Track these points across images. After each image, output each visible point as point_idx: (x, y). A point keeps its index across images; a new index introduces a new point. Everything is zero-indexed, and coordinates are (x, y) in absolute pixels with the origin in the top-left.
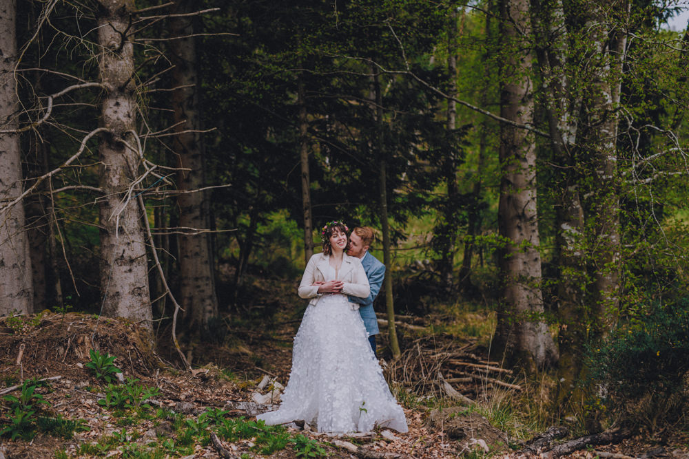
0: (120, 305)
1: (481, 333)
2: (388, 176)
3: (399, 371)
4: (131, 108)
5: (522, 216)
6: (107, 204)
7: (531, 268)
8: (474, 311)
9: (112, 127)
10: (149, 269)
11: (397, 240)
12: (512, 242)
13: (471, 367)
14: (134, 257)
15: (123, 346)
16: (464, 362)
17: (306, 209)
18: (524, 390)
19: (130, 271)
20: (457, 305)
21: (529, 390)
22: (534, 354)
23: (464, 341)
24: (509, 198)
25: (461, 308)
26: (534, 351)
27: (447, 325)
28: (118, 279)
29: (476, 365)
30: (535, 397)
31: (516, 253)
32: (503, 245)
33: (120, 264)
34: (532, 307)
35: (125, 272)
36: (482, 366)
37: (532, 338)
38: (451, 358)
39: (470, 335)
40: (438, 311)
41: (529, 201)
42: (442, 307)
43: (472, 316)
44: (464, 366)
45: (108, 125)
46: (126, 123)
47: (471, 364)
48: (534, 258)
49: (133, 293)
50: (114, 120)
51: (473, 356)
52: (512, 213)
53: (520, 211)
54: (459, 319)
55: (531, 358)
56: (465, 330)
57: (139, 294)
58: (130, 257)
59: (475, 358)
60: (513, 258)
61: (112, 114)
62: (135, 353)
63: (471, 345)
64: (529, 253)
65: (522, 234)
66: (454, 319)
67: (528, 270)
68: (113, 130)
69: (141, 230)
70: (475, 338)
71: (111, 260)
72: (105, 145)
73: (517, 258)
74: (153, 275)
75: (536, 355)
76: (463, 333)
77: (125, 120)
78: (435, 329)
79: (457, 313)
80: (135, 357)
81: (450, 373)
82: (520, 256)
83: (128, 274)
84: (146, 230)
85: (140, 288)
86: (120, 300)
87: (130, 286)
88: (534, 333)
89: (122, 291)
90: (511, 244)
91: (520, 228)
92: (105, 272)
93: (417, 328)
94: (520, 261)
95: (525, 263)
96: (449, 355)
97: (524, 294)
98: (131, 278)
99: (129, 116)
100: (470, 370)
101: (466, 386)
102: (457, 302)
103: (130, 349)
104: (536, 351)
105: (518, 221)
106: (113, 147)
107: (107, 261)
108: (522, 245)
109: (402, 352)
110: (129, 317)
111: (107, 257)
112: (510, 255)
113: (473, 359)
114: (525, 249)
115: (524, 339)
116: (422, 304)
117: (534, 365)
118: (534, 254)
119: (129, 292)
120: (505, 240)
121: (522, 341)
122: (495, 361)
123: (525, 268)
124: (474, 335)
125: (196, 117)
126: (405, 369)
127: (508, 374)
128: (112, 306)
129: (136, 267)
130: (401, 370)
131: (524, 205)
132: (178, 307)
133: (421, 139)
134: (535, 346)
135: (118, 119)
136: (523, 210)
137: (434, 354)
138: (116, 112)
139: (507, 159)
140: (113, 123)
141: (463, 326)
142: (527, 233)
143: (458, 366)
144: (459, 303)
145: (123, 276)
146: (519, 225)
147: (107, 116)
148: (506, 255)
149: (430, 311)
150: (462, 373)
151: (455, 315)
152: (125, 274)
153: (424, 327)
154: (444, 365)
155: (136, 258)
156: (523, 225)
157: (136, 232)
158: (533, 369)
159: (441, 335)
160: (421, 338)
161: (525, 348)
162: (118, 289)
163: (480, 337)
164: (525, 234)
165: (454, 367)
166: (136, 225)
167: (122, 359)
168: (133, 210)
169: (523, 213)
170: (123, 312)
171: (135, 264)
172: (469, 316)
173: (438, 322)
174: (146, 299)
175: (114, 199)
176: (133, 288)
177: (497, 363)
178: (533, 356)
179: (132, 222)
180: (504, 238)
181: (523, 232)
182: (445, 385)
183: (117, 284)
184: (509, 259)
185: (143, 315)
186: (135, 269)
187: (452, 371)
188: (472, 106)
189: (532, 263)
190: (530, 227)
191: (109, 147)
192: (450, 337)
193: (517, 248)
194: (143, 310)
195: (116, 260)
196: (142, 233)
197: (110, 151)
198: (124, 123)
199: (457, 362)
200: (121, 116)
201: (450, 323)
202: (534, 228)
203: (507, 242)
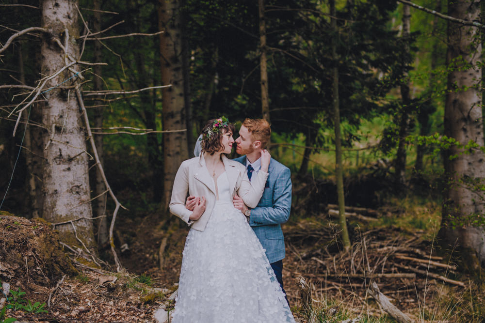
0: (58, 203)
1: (427, 226)
2: (341, 84)
3: (347, 263)
4: (71, 9)
5: (468, 119)
6: (47, 103)
7: (476, 168)
8: (423, 204)
9: (50, 27)
10: (89, 167)
11: (351, 142)
12: (457, 143)
13: (415, 262)
14: (72, 156)
15: (20, 252)
16: (409, 256)
17: (265, 113)
18: (467, 287)
19: (69, 169)
20: (407, 199)
21: (472, 287)
22: (478, 251)
23: (411, 234)
24: (455, 101)
25: (412, 201)
26: (478, 247)
27: (398, 217)
28: (57, 177)
29: (420, 260)
30: (478, 295)
31: (461, 154)
32: (447, 146)
33: (58, 162)
34: (476, 206)
35: (64, 170)
36: (426, 261)
37: (476, 235)
38: (396, 252)
39: (417, 227)
40: (391, 204)
41: (475, 104)
42: (394, 200)
43: (421, 209)
44: (410, 261)
45: (46, 26)
46: (65, 24)
47: (415, 259)
48: (479, 159)
49: (71, 191)
50: (54, 21)
51: (418, 251)
52: (458, 116)
53: (466, 114)
54: (408, 212)
55: (475, 255)
56: (412, 222)
57: (77, 193)
58: (69, 156)
59: (420, 253)
60: (458, 158)
61: (52, 15)
62: (32, 260)
63: (417, 238)
64: (473, 154)
65: (467, 137)
66: (404, 212)
67: (473, 170)
68: (51, 30)
69: (81, 129)
70: (421, 231)
71: (50, 159)
72: (45, 45)
73: (462, 158)
74: (93, 173)
75: (480, 253)
76: (410, 225)
77: (64, 21)
78: (385, 222)
79: (407, 207)
80: (33, 264)
81: (395, 267)
82: (465, 157)
83: (67, 172)
84: (86, 129)
85: (78, 187)
86: (58, 198)
87: (68, 184)
88: (477, 231)
89: (60, 190)
90: (456, 145)
91: (465, 130)
92: (46, 170)
93: (370, 219)
94: (465, 162)
95: (469, 164)
96: (395, 249)
97: (468, 193)
98: (70, 177)
99: (69, 17)
100: (414, 265)
101: (410, 281)
102: (407, 196)
103: (28, 256)
104: (480, 248)
105: (463, 124)
106: (52, 47)
107: (47, 160)
108: (468, 146)
109: (352, 244)
110: (67, 215)
111: (47, 156)
112: (455, 157)
113: (417, 254)
114: (470, 151)
115: (468, 237)
116: (376, 197)
117: (477, 260)
118: (479, 155)
119: (68, 191)
120: (450, 140)
121: (466, 238)
122: (439, 256)
123: (470, 168)
124: (421, 228)
125: (178, 35)
126: (352, 262)
127: (452, 269)
128: (51, 204)
129: (75, 165)
130: (350, 262)
131: (470, 108)
132: (118, 205)
133: (371, 47)
134: (479, 243)
135: (57, 20)
136: (469, 113)
137: (382, 247)
138: (55, 13)
139: (454, 60)
140: (51, 23)
141: (411, 219)
142: (472, 135)
143: (403, 260)
144: (410, 197)
145: (61, 174)
146: (465, 127)
147: (46, 17)
148: (451, 157)
149: (383, 204)
150: (407, 268)
151: (404, 208)
152: (64, 173)
153: (377, 218)
154: (389, 259)
155: (75, 157)
156: (468, 128)
157: (75, 132)
158: (476, 266)
159: (390, 227)
160: (371, 231)
161: (468, 245)
162: (57, 187)
163: (426, 229)
164: (470, 137)
165: (399, 261)
166: (76, 124)
167: (17, 266)
168: (73, 110)
169: (469, 116)
170: (61, 209)
171: (73, 163)
172: (418, 209)
173: (390, 214)
174: (85, 197)
175: (53, 99)
176: (71, 186)
177: (441, 258)
178: (476, 253)
179: (71, 122)
180: (449, 138)
181: (469, 134)
182: (380, 296)
183: (55, 182)
184: (454, 160)
185: (81, 213)
186: (73, 168)
187: (396, 265)
188: (417, 5)
189: (477, 164)
190: (475, 129)
191: (49, 48)
192: (398, 230)
193: (463, 149)
194: (82, 208)
195: (55, 159)
196: (82, 132)
197: (50, 51)
198: (62, 23)
199: (402, 257)
200: (60, 16)
201: (400, 215)
202: (479, 130)
203: (452, 143)
